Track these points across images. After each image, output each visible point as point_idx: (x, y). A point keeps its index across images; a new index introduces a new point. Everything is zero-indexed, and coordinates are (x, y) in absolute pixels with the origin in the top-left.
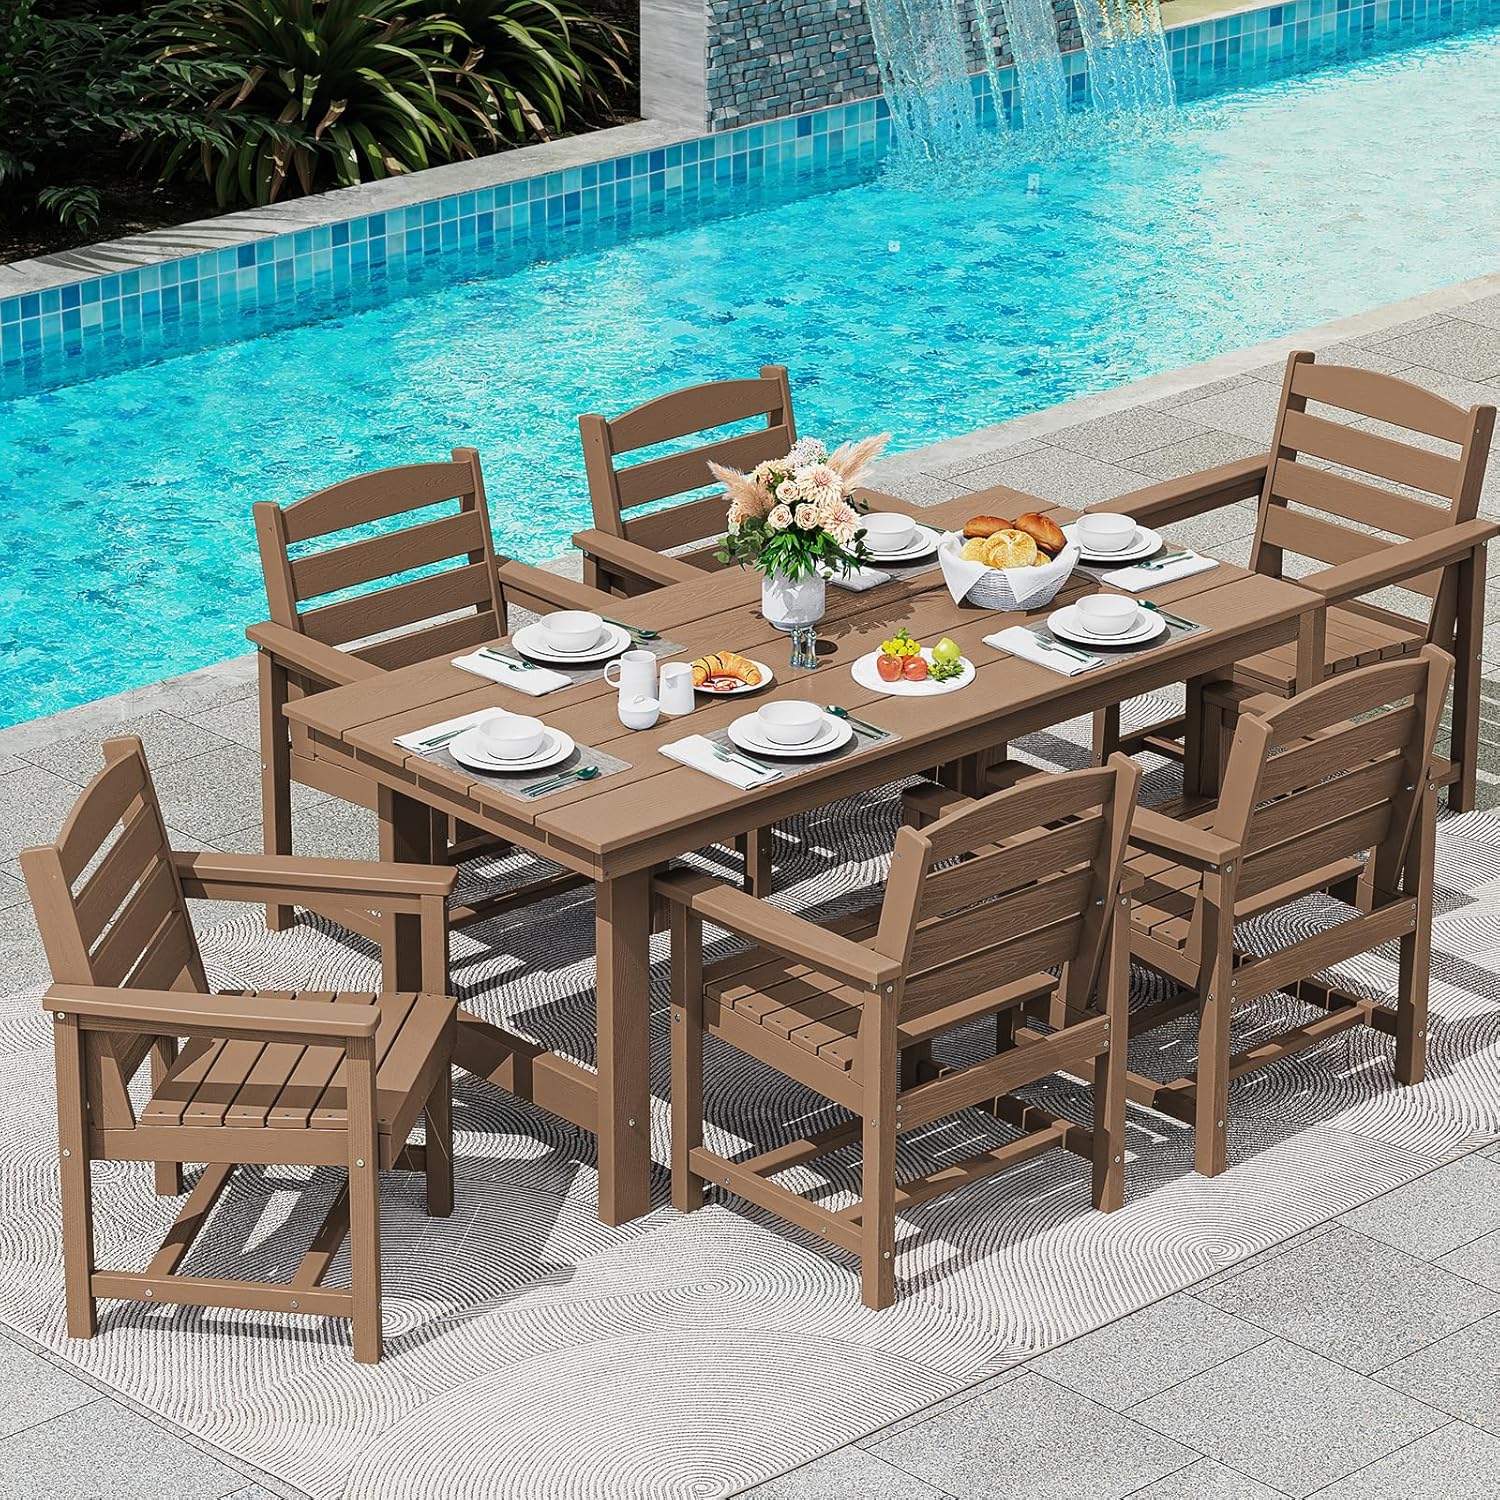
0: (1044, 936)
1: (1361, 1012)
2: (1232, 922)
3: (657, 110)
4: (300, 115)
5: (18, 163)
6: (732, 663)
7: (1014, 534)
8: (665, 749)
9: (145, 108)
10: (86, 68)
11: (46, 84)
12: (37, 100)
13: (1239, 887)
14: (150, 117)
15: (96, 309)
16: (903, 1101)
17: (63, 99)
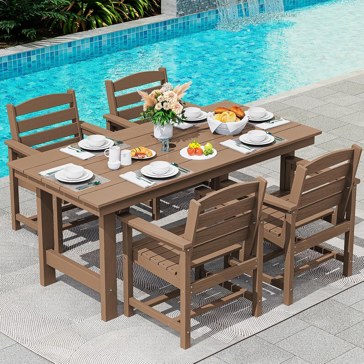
0: (238, 233)
1: (333, 255)
2: (295, 229)
3: (165, 12)
4: (83, 13)
5: (17, 23)
6: (144, 150)
7: (229, 112)
8: (121, 176)
9: (47, 11)
10: (33, 2)
11: (24, 5)
12: (22, 9)
13: (297, 218)
14: (48, 13)
15: (35, 57)
16: (193, 285)
17: (28, 9)
